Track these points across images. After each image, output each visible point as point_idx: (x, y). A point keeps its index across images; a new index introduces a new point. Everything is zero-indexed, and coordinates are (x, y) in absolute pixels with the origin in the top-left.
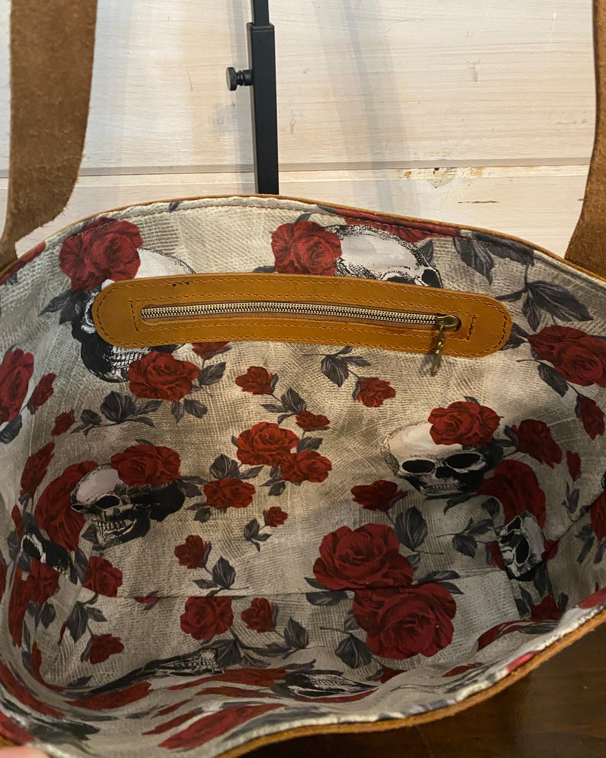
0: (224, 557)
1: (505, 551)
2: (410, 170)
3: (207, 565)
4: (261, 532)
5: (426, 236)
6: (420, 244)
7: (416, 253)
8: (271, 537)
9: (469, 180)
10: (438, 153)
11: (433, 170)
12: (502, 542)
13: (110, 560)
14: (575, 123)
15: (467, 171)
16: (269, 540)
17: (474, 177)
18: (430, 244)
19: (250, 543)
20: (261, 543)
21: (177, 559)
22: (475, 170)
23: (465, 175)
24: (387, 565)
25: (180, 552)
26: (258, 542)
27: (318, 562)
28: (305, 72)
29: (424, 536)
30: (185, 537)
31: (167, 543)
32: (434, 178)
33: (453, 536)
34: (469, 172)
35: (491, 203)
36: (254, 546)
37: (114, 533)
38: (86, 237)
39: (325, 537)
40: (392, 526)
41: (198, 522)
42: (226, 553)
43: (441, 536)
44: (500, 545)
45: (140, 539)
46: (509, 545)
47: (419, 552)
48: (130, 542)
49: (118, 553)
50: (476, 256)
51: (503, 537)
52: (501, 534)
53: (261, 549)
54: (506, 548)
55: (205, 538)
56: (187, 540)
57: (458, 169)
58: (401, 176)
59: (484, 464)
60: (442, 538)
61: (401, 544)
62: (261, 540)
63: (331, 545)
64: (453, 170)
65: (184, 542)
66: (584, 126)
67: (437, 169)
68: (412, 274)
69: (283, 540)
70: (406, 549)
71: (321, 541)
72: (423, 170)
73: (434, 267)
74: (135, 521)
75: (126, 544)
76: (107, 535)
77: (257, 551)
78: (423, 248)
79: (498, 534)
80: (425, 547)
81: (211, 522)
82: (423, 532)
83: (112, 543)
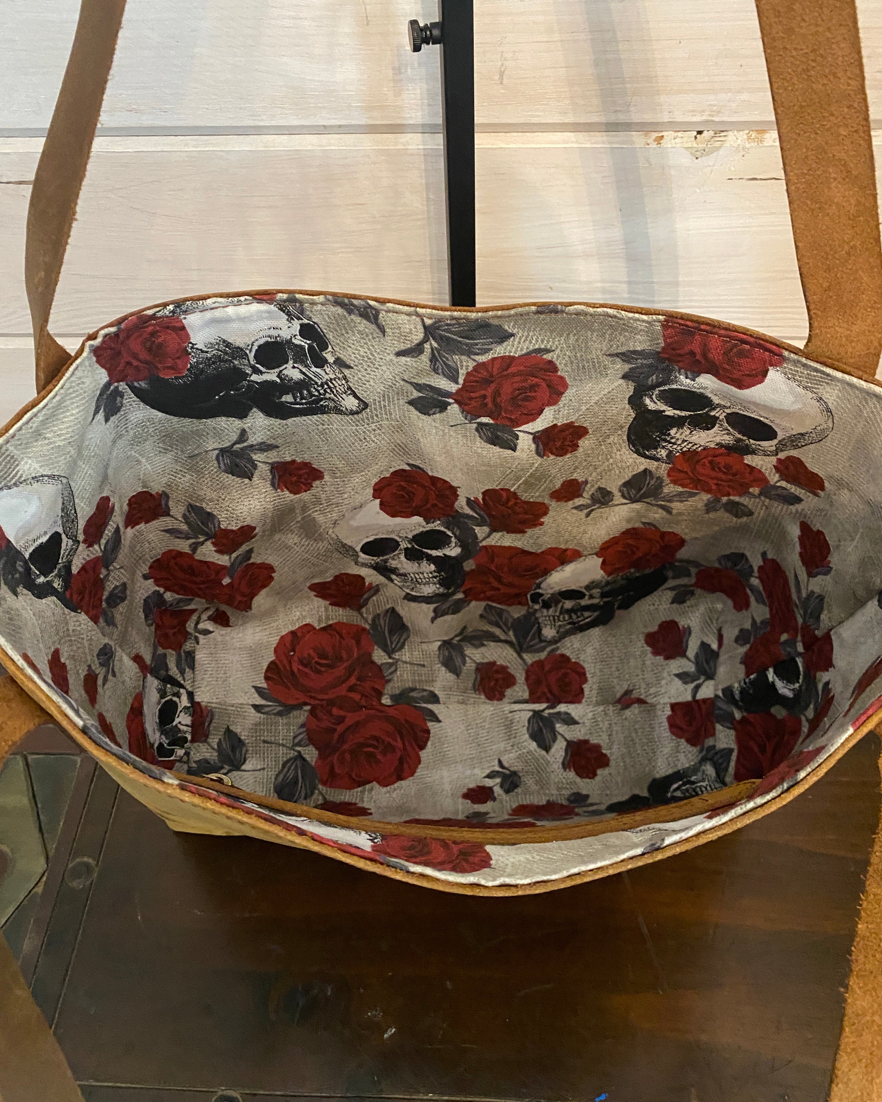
0: (544, 753)
1: (187, 725)
3: (565, 743)
4: (498, 780)
8: (484, 775)
12: (185, 740)
13: (690, 748)
16: (487, 772)
19: (512, 769)
20: (497, 768)
21: (604, 752)
24: (336, 736)
25: (603, 761)
26: (501, 770)
27: (422, 747)
29: (280, 772)
30: (598, 778)
31: (621, 771)
33: (243, 767)
36: (506, 764)
37: (693, 783)
39: (412, 774)
40: (320, 787)
41: (584, 792)
42: (543, 758)
43: (260, 770)
44: (189, 738)
45: (658, 776)
46: (179, 730)
47: (292, 748)
48: (670, 771)
49: (682, 757)
51: (183, 747)
52: (183, 751)
53: (496, 762)
54: (185, 728)
55: (571, 774)
56: (595, 775)
60: (259, 767)
61: (313, 764)
62: (498, 772)
63: (406, 766)
65: (599, 772)
69: (468, 772)
70: (307, 757)
71: (418, 770)
74: (669, 795)
75: (675, 770)
76: (703, 780)
77: (502, 759)
79: (187, 754)
80: (284, 754)
81: (566, 793)
82: (281, 776)
83: (695, 769)
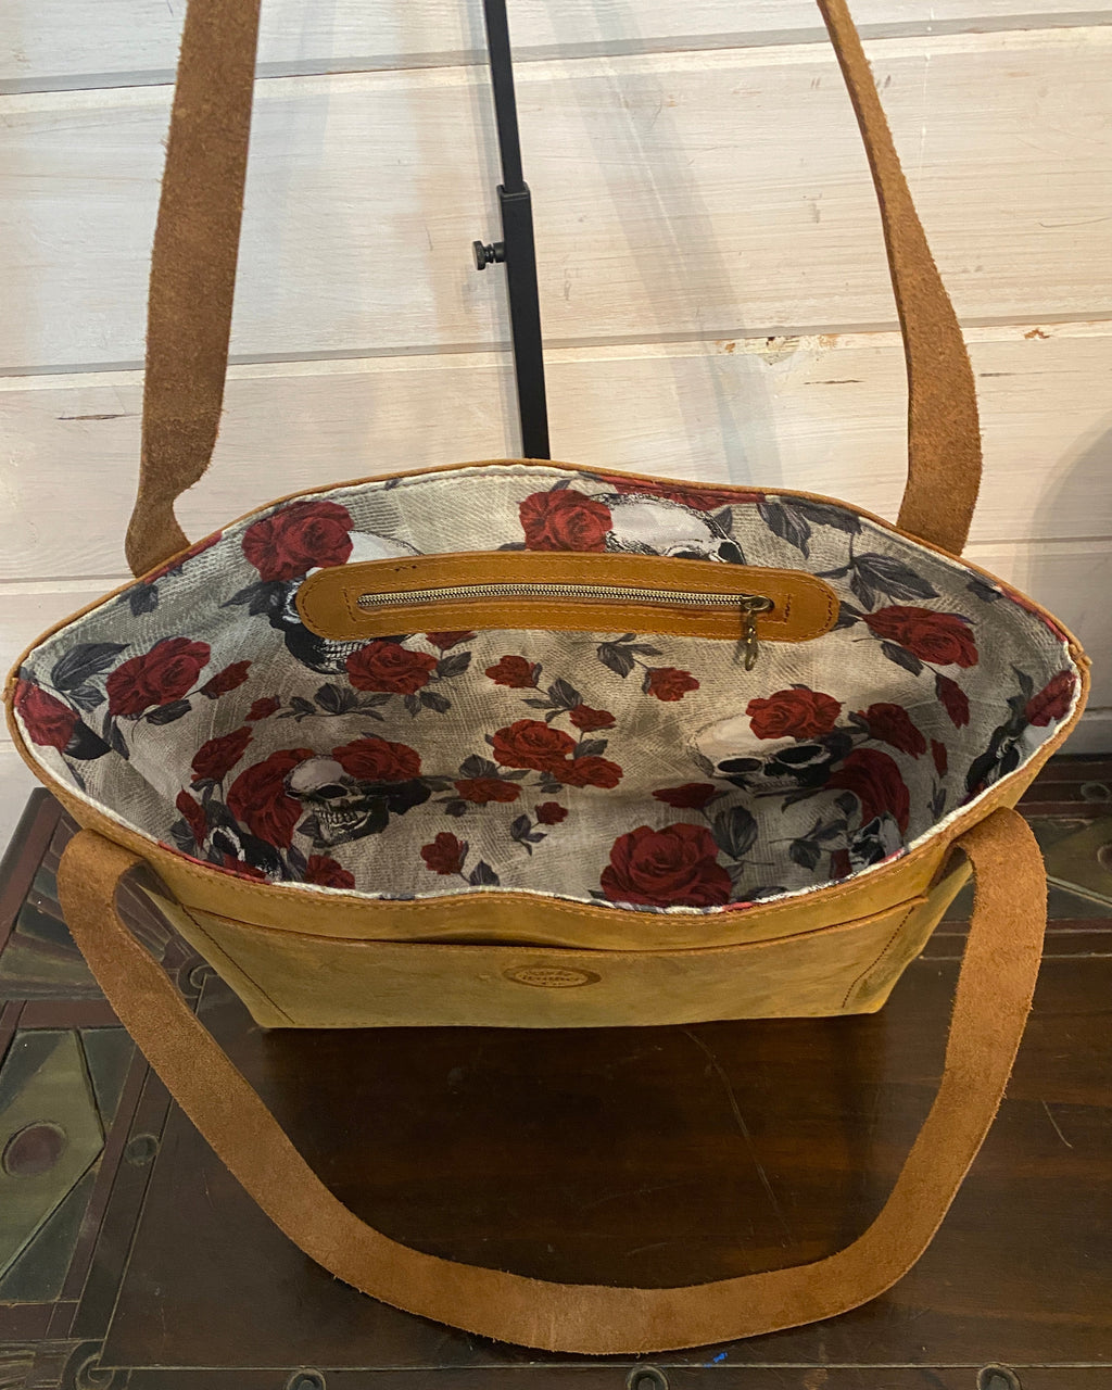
0: (485, 861)
1: (855, 863)
2: (733, 342)
3: (463, 871)
4: (533, 831)
5: (721, 503)
6: (715, 512)
7: (709, 523)
8: (546, 838)
9: (817, 353)
10: (771, 318)
11: (766, 340)
12: (854, 851)
13: (339, 860)
14: (965, 271)
15: (815, 340)
16: (543, 841)
17: (825, 348)
18: (729, 511)
19: (519, 844)
20: (533, 845)
21: (425, 862)
22: (825, 339)
23: (812, 346)
24: (698, 878)
25: (427, 852)
26: (530, 843)
27: (608, 870)
28: (581, 220)
29: (753, 842)
30: (435, 834)
31: (411, 841)
32: (767, 351)
33: (792, 842)
34: (818, 341)
35: (851, 384)
36: (524, 849)
37: (343, 827)
38: (278, 522)
39: (619, 840)
40: (710, 827)
41: (450, 817)
42: (487, 857)
43: (774, 842)
44: (851, 854)
45: (377, 835)
46: (861, 856)
47: (743, 862)
48: (364, 839)
49: (349, 852)
50: (788, 523)
51: (857, 844)
52: (854, 841)
53: (534, 853)
54: (857, 859)
55: (461, 838)
56: (438, 838)
57: (801, 339)
58: (721, 350)
59: (828, 755)
60: (776, 844)
61: (720, 851)
62: (533, 841)
63: (625, 848)
64: (794, 339)
65: (433, 841)
66: (979, 275)
67: (771, 339)
68: (705, 547)
69: (562, 841)
70: (726, 857)
71: (612, 845)
72: (751, 341)
73: (733, 539)
74: (370, 813)
75: (358, 841)
76: (334, 828)
77: (528, 855)
78: (718, 517)
79: (850, 840)
80: (751, 855)
81: (467, 816)
82: (752, 837)
83: (339, 840)
